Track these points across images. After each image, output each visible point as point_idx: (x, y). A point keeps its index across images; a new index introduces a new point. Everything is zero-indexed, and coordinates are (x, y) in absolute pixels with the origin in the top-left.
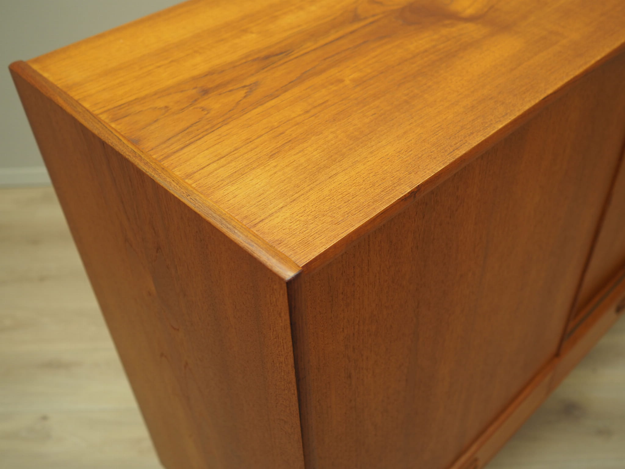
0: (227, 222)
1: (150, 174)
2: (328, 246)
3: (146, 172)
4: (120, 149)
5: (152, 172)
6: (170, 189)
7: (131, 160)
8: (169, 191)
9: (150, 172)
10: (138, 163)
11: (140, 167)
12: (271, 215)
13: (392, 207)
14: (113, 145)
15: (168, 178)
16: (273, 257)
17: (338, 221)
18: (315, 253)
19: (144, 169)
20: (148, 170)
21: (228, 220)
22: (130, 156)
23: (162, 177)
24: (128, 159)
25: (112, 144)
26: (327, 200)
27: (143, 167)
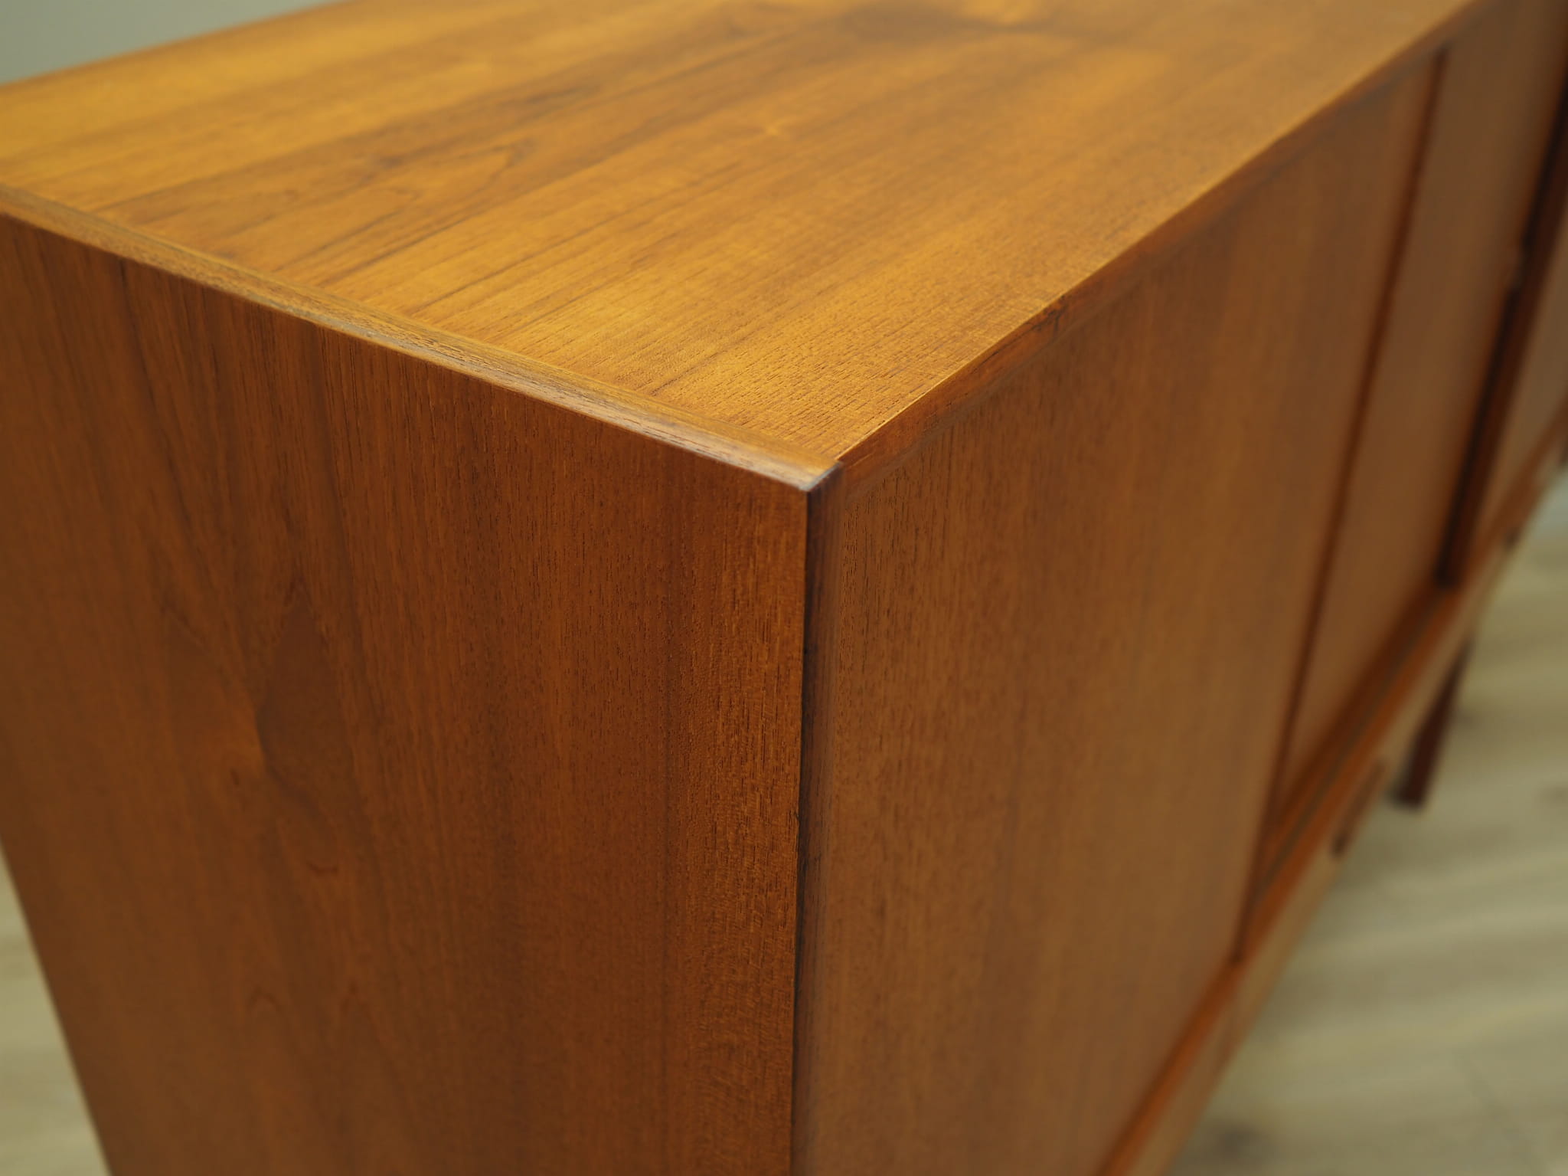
0: (573, 384)
1: (294, 310)
2: (886, 418)
3: (284, 307)
4: (185, 269)
5: (302, 305)
6: (369, 336)
7: (225, 288)
8: (368, 339)
9: (295, 306)
10: (248, 291)
11: (259, 301)
12: (691, 370)
13: (1015, 340)
14: (160, 263)
15: (356, 312)
16: (744, 441)
17: (887, 371)
18: (857, 435)
19: (273, 302)
20: (286, 303)
21: (574, 381)
22: (220, 279)
23: (336, 312)
24: (217, 286)
25: (153, 260)
26: (835, 334)
27: (269, 297)
